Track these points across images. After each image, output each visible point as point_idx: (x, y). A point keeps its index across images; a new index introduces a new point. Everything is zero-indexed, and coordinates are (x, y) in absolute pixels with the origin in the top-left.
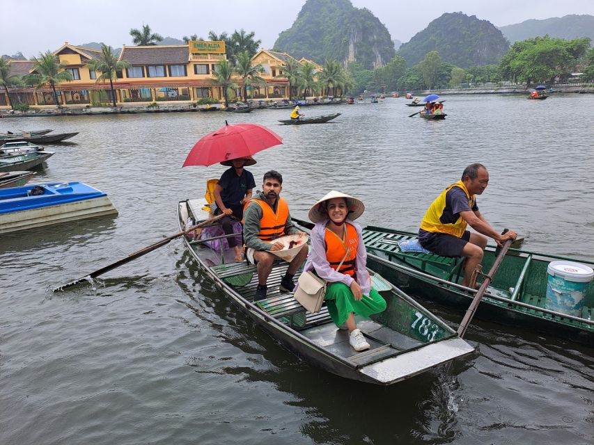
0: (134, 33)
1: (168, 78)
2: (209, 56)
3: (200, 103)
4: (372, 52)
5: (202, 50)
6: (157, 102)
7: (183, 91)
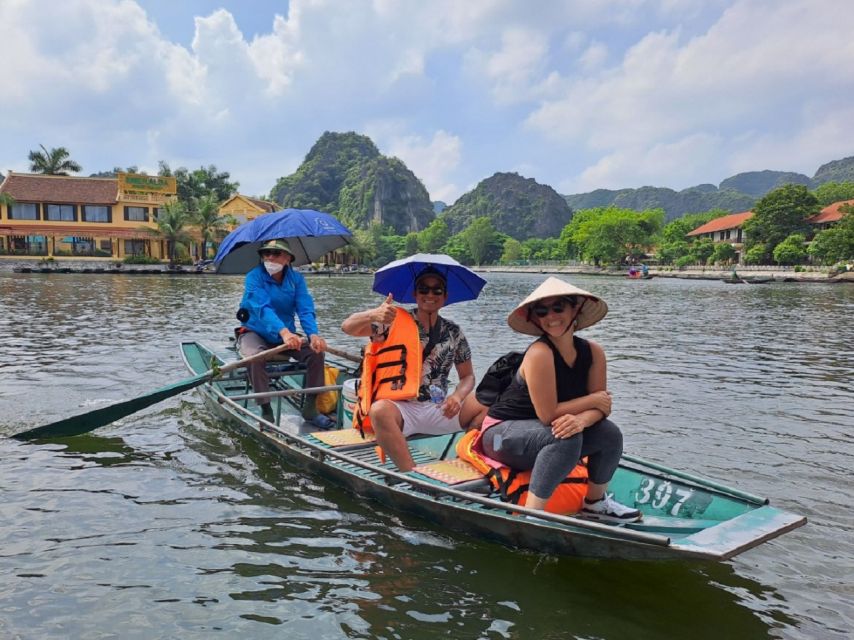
0: (35, 156)
1: (80, 223)
2: (150, 196)
3: (127, 262)
4: (405, 214)
5: (138, 187)
6: (55, 258)
7: (103, 243)
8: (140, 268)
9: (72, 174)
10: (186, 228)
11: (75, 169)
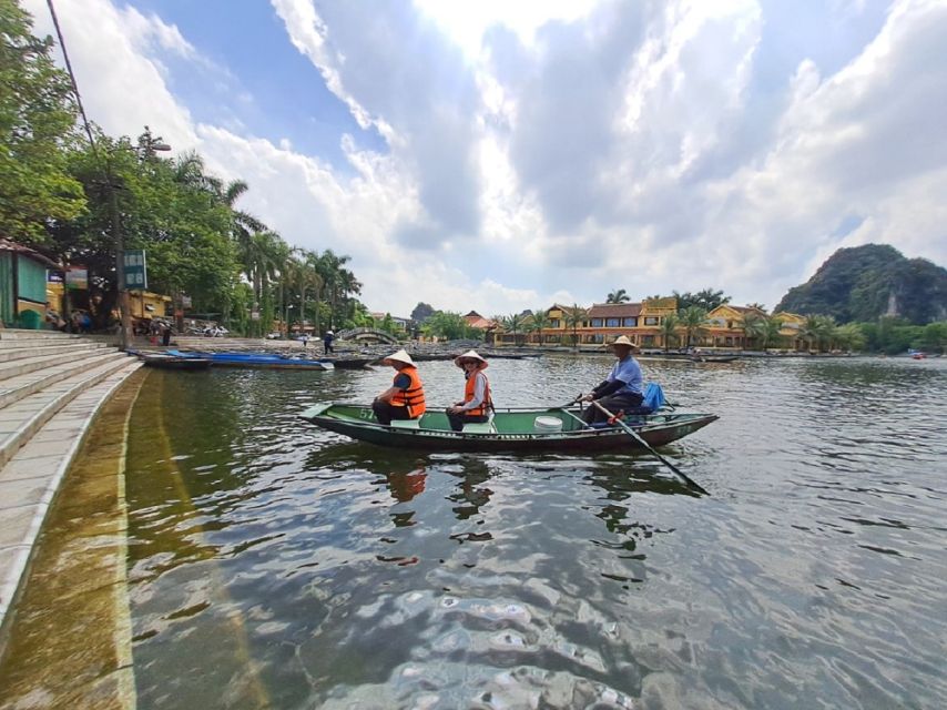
0: (610, 295)
1: (621, 327)
2: (660, 310)
5: (654, 306)
8: (652, 351)
9: (626, 302)
10: (676, 328)
11: (628, 299)
